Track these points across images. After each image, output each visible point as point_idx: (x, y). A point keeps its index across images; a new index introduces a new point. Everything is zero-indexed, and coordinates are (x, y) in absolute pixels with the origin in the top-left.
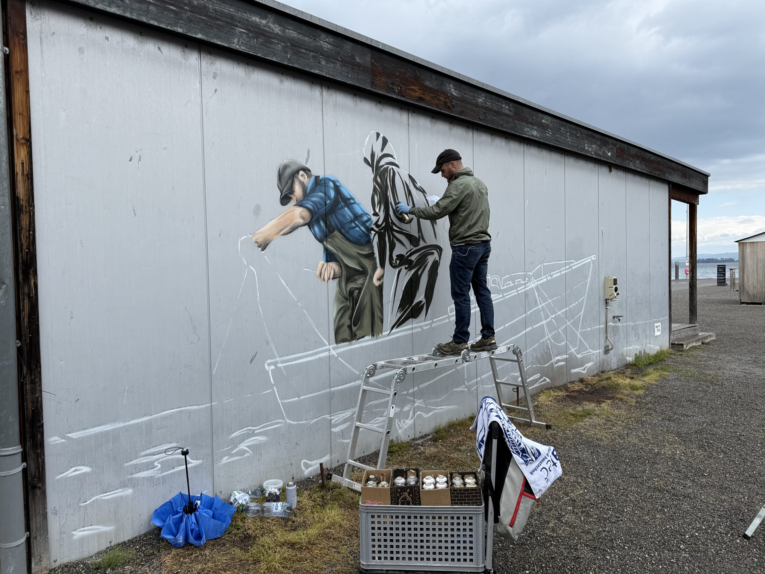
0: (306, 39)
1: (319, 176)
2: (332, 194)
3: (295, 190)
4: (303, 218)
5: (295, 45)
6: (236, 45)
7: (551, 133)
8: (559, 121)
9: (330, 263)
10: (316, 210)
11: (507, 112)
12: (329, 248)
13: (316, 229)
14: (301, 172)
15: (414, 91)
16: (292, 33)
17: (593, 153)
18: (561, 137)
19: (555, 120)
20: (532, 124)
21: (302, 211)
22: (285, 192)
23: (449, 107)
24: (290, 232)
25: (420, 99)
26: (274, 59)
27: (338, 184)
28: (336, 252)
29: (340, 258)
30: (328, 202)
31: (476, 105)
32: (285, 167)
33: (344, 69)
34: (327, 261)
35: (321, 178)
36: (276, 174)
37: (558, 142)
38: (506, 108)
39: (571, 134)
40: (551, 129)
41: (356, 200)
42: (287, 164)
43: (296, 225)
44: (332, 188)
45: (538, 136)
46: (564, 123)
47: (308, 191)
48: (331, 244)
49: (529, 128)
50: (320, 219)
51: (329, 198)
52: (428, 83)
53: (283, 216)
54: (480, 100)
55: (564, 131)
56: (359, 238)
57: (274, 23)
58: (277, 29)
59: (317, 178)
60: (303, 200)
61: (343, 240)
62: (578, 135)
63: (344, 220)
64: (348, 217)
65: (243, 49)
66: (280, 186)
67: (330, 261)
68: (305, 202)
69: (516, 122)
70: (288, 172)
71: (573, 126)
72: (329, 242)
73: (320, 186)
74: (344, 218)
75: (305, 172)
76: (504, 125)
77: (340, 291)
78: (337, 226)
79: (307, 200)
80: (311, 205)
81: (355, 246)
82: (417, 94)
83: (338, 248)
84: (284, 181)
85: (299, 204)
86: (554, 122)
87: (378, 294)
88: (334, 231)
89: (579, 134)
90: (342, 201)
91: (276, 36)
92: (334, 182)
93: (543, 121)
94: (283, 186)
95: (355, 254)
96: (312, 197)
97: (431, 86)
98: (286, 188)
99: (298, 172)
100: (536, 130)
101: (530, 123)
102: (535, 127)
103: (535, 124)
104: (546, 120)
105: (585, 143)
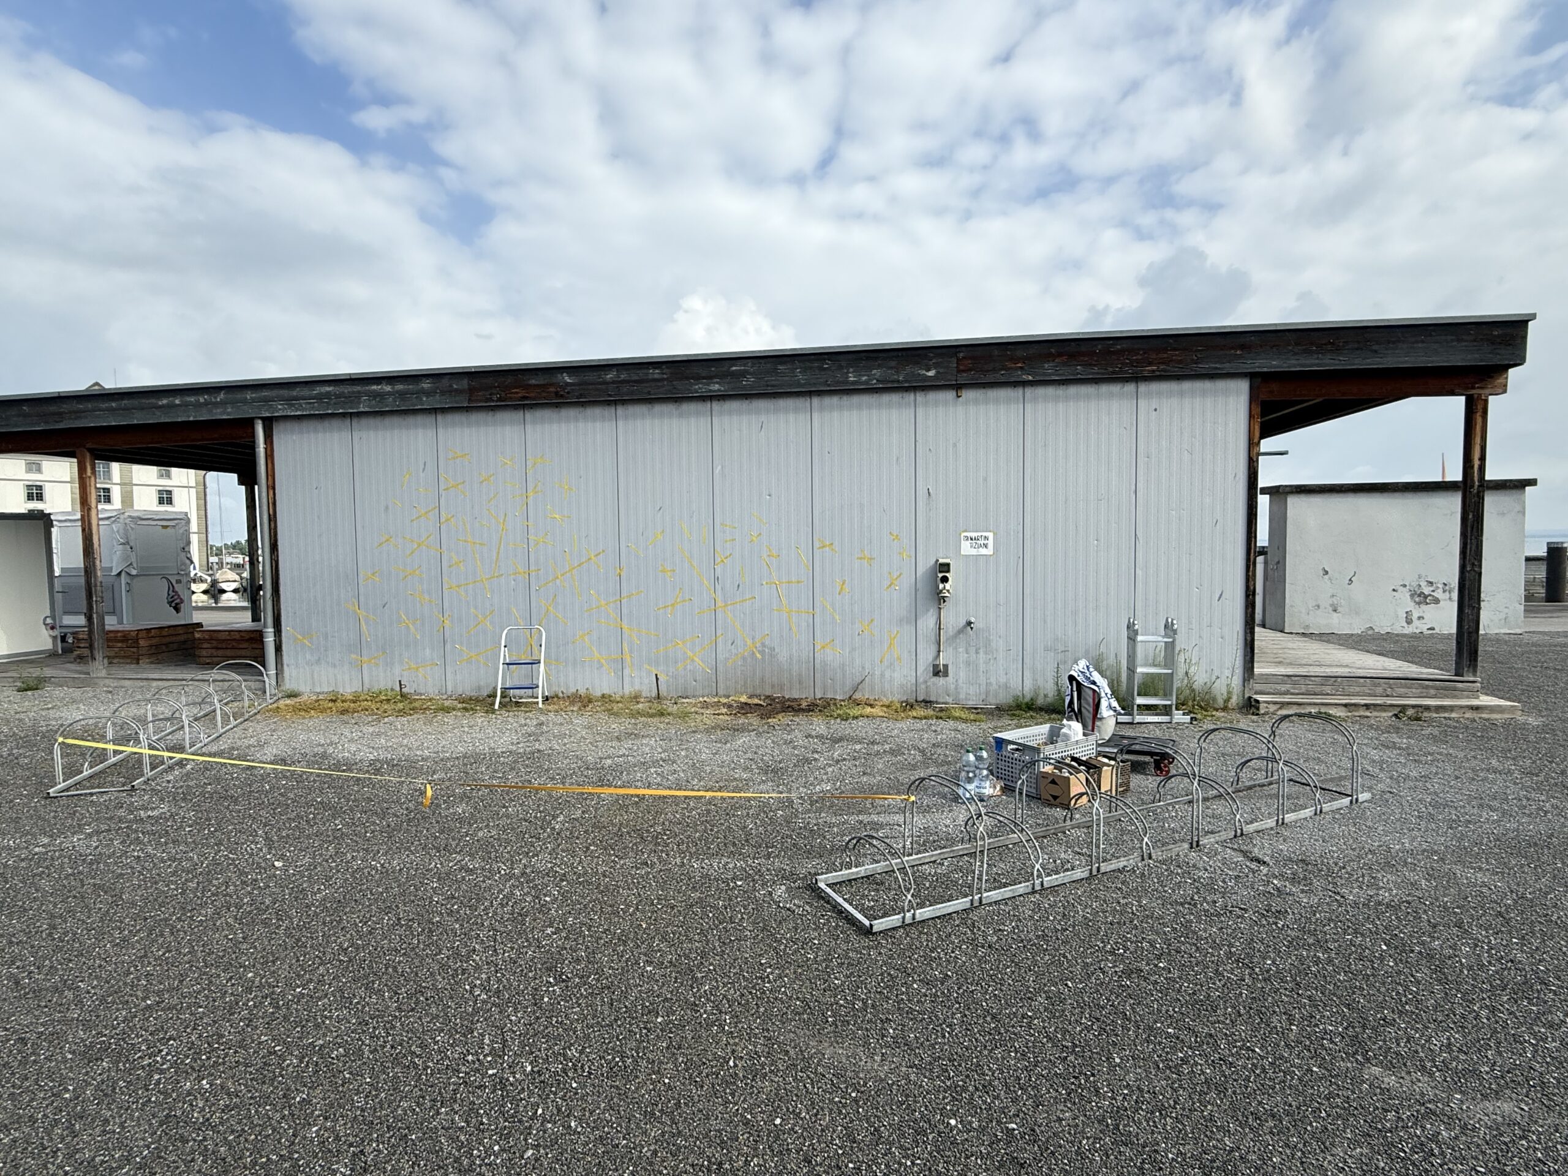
0: (411, 387)
5: (402, 395)
6: (362, 410)
7: (752, 380)
11: (656, 376)
15: (517, 393)
16: (400, 387)
18: (779, 378)
19: (762, 361)
20: (709, 378)
23: (562, 396)
25: (525, 398)
26: (387, 409)
31: (605, 383)
33: (443, 397)
37: (772, 387)
38: (655, 373)
40: (752, 374)
45: (722, 389)
46: (785, 359)
49: (702, 384)
52: (533, 382)
54: (608, 376)
55: (785, 370)
57: (386, 385)
58: (388, 388)
62: (825, 367)
65: (367, 409)
69: (674, 383)
76: (652, 392)
82: (520, 395)
86: (760, 363)
91: (389, 393)
97: (537, 383)
100: (717, 383)
101: (704, 378)
102: (715, 380)
103: (715, 377)
104: (741, 366)
105: (848, 372)
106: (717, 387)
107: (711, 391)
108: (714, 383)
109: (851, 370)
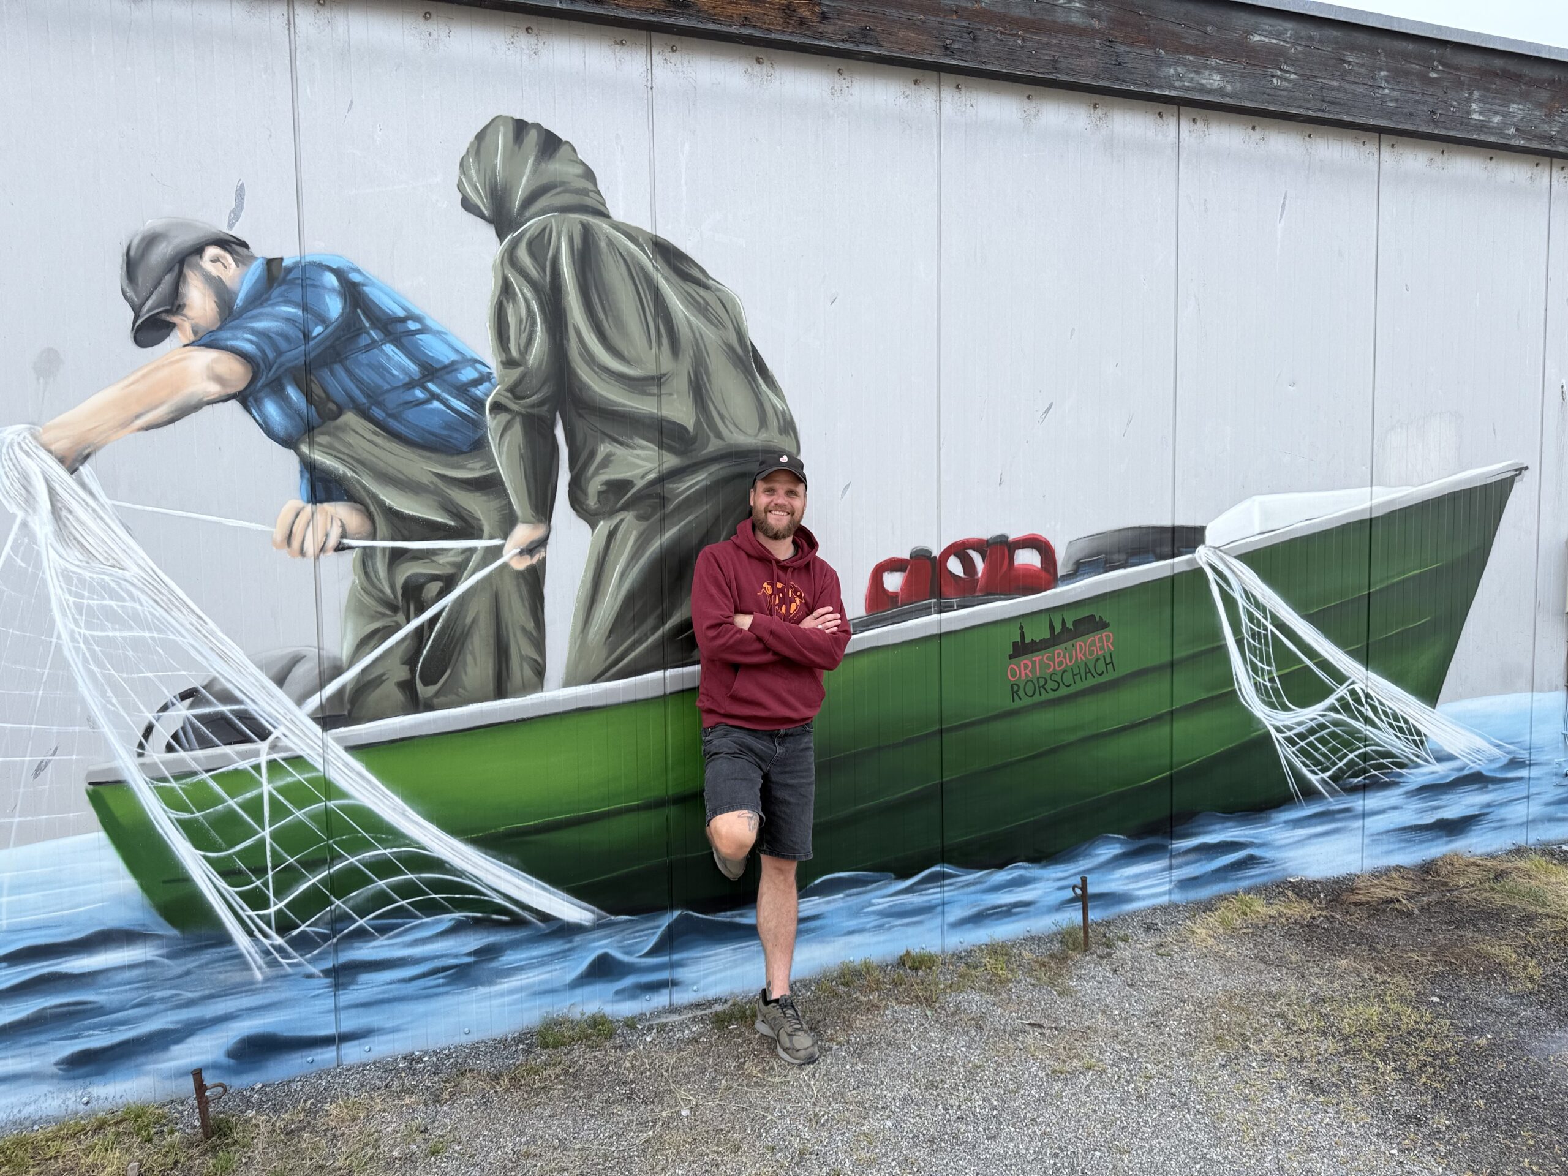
1: (282, 259)
2: (334, 307)
3: (187, 303)
4: (219, 379)
7: (1293, 76)
8: (1334, 33)
9: (326, 505)
10: (271, 355)
12: (322, 463)
13: (271, 409)
14: (212, 251)
17: (1512, 131)
18: (1347, 86)
19: (1315, 33)
20: (1200, 52)
21: (214, 361)
22: (149, 311)
24: (172, 421)
27: (355, 277)
28: (349, 473)
29: (368, 491)
30: (318, 330)
32: (151, 240)
34: (315, 498)
35: (287, 263)
36: (119, 261)
37: (1332, 103)
39: (1397, 74)
40: (1293, 62)
41: (429, 322)
42: (159, 230)
43: (194, 401)
44: (333, 290)
45: (1229, 88)
46: (1362, 39)
47: (239, 302)
48: (329, 450)
49: (1184, 65)
50: (285, 381)
51: (323, 320)
53: (144, 376)
55: (1362, 65)
56: (445, 432)
59: (272, 265)
60: (220, 329)
61: (379, 440)
62: (1434, 75)
63: (380, 381)
64: (395, 372)
66: (130, 293)
67: (329, 498)
68: (225, 334)
69: (1121, 49)
70: (162, 252)
71: (1410, 47)
72: (320, 444)
73: (283, 288)
74: (383, 378)
75: (225, 249)
76: (1064, 63)
77: (366, 584)
78: (352, 399)
79: (232, 328)
80: (251, 342)
81: (428, 454)
83: (361, 462)
84: (144, 279)
85: (206, 340)
86: (1311, 38)
87: (525, 593)
88: (340, 412)
89: (1434, 70)
90: (374, 326)
92: (338, 273)
93: (1257, 38)
94: (144, 294)
95: (425, 479)
96: (254, 318)
98: (154, 297)
99: (198, 250)
100: (1219, 70)
101: (1189, 50)
102: (1213, 62)
103: (1217, 50)
104: (1270, 34)
105: (1469, 100)
106: (1214, 81)
107: (1202, 89)
108: (1211, 68)
109: (1476, 94)
